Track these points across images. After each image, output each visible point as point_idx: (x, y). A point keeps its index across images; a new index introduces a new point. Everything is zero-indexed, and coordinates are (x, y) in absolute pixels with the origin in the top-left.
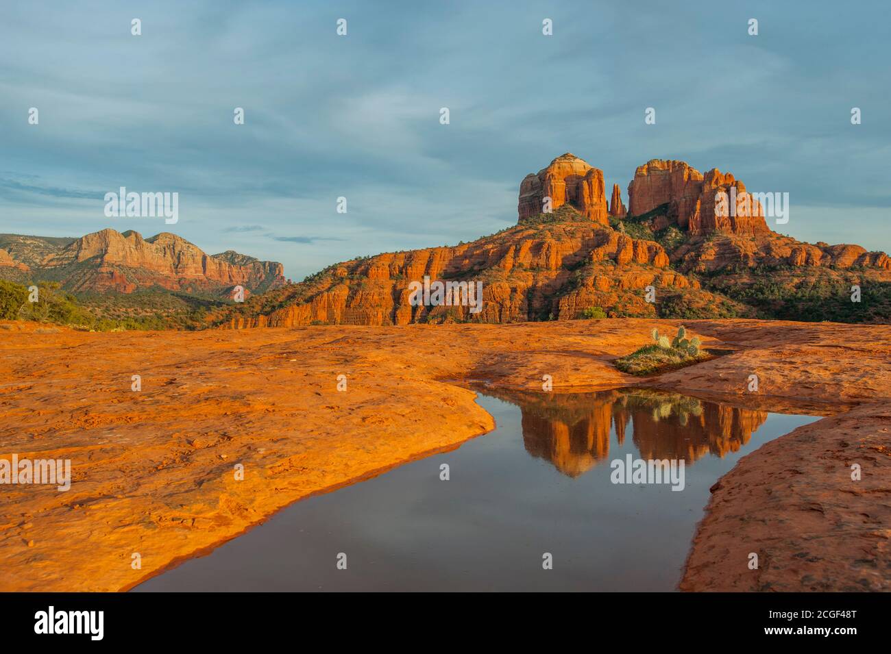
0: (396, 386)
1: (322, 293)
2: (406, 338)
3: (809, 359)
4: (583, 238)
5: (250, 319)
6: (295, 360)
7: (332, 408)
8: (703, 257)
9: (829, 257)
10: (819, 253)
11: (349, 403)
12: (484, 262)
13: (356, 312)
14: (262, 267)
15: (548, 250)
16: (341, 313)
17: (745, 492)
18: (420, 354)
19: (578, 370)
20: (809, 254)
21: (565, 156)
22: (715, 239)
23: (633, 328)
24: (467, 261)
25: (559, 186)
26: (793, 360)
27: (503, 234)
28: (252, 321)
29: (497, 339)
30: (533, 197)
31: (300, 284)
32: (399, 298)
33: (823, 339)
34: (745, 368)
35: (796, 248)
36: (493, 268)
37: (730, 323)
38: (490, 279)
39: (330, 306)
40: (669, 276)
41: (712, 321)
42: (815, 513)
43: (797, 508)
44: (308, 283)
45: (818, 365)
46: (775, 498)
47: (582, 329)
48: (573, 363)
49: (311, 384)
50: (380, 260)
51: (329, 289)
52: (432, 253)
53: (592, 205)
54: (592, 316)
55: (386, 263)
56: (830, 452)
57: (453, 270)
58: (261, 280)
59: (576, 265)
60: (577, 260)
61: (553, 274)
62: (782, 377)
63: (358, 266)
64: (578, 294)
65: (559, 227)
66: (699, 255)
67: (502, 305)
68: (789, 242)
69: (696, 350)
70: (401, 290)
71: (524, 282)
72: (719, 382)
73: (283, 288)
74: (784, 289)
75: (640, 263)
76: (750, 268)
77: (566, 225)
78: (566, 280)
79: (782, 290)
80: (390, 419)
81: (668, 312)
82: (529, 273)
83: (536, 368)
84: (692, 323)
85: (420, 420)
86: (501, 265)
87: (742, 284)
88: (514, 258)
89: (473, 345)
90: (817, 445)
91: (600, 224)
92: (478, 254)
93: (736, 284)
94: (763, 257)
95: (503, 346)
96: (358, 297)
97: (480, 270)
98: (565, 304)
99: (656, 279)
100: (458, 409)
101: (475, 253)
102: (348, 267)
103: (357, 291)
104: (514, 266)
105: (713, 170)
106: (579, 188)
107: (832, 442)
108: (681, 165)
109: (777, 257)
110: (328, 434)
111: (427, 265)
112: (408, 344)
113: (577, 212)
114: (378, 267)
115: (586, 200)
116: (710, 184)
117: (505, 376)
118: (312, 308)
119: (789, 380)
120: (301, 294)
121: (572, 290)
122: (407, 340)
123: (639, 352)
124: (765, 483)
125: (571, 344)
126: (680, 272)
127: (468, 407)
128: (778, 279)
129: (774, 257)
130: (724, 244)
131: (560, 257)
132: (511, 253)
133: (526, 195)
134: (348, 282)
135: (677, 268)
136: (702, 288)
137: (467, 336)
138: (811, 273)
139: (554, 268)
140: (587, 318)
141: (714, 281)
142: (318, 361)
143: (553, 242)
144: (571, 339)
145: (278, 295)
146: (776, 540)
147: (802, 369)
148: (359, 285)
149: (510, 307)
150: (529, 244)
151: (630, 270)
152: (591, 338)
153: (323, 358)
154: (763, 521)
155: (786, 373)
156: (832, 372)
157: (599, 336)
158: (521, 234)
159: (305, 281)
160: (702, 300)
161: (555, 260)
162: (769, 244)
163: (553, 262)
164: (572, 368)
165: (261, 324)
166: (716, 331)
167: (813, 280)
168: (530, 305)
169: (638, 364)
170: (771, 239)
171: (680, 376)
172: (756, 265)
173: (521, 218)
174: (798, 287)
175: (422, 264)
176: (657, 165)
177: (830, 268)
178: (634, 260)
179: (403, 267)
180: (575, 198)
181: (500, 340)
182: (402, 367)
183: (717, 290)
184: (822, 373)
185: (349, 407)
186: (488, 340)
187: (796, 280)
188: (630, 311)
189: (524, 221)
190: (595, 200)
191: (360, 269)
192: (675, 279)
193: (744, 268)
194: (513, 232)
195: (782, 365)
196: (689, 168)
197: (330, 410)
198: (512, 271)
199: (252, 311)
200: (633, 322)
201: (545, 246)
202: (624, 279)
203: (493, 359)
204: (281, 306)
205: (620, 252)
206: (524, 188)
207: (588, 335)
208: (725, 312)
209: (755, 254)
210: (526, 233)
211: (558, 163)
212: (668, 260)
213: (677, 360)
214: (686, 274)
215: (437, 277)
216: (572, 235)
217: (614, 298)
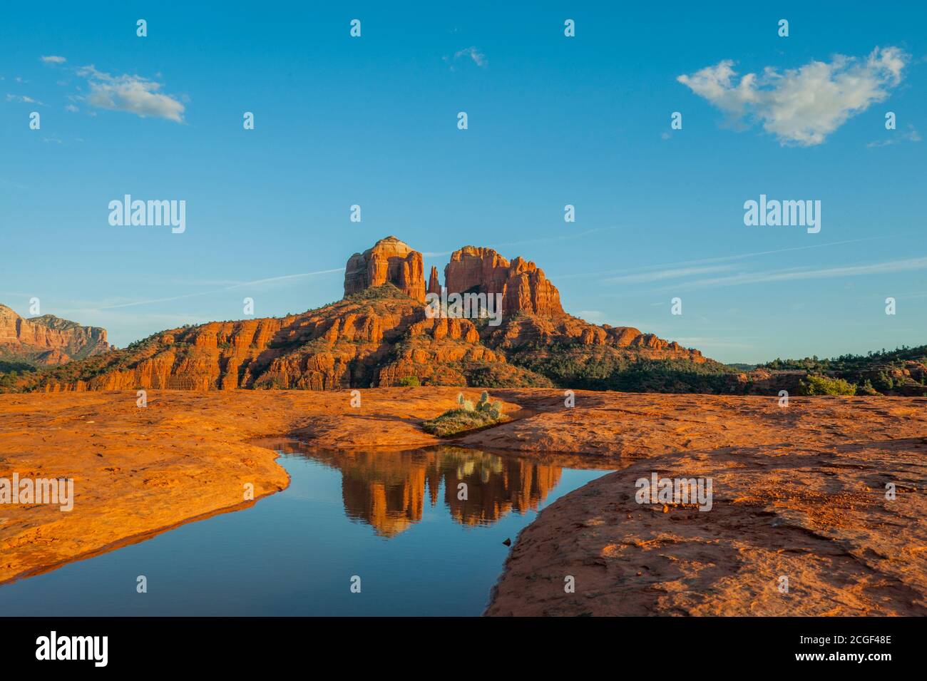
0: (194, 447)
1: (147, 359)
2: (220, 401)
3: (596, 421)
4: (403, 314)
5: (67, 385)
6: (93, 422)
7: (112, 470)
8: (509, 334)
9: (612, 338)
10: (603, 334)
11: (134, 464)
12: (310, 333)
13: (181, 376)
14: (83, 332)
15: (370, 324)
16: (167, 380)
17: (533, 548)
18: (232, 417)
19: (387, 432)
20: (596, 335)
21: (389, 238)
22: (518, 318)
23: (443, 395)
24: (294, 332)
25: (382, 266)
26: (582, 422)
27: (330, 308)
28: (69, 386)
29: (313, 403)
30: (359, 275)
31: (123, 350)
32: (226, 366)
33: (607, 405)
34: (540, 429)
35: (586, 329)
36: (319, 339)
37: (529, 391)
38: (315, 349)
39: (154, 372)
40: (479, 350)
41: (514, 389)
42: (600, 568)
43: (581, 563)
44: (132, 349)
45: (602, 426)
46: (561, 553)
47: (395, 395)
48: (382, 426)
49: (94, 445)
50: (208, 328)
51: (154, 356)
52: (260, 324)
53: (412, 284)
54: (407, 385)
55: (214, 332)
56: (613, 505)
57: (280, 340)
58: (82, 345)
59: (396, 338)
60: (398, 334)
61: (375, 347)
62: (572, 437)
63: (185, 334)
64: (397, 366)
65: (381, 303)
66: (505, 333)
67: (325, 375)
68: (580, 323)
69: (497, 413)
70: (228, 358)
71: (348, 354)
72: (517, 442)
73: (106, 354)
74: (576, 365)
75: (454, 338)
76: (548, 345)
77: (389, 302)
78: (386, 353)
79: (574, 365)
80: (176, 481)
81: (477, 383)
82: (353, 345)
83: (346, 431)
84: (497, 391)
85: (210, 481)
86: (326, 337)
87: (542, 359)
88: (339, 330)
89: (288, 409)
90: (601, 498)
91: (419, 302)
92: (305, 326)
93: (535, 359)
94: (559, 336)
95: (318, 410)
96: (185, 364)
97: (307, 341)
98: (385, 374)
99: (467, 353)
100: (258, 470)
101: (302, 325)
102: (175, 335)
103: (183, 358)
104: (338, 338)
105: (518, 258)
106: (400, 269)
107: (614, 495)
108: (491, 252)
109: (571, 336)
110: (97, 498)
111: (255, 334)
112: (221, 407)
113: (398, 290)
114: (205, 335)
115: (406, 279)
116: (515, 270)
117: (315, 438)
118: (135, 374)
119: (578, 440)
120: (124, 360)
121: (392, 362)
122: (221, 403)
123: (445, 415)
124: (552, 538)
125: (383, 408)
126: (488, 347)
127: (268, 468)
128: (571, 355)
129: (568, 336)
130: (526, 324)
131: (381, 331)
132: (336, 326)
133: (353, 272)
134: (174, 349)
135: (486, 344)
136: (508, 363)
137: (282, 400)
138: (597, 351)
139: (376, 341)
140: (402, 385)
141: (517, 356)
142: (118, 422)
143: (375, 316)
144: (384, 404)
145: (100, 361)
146: (561, 600)
147: (589, 430)
148: (186, 352)
149: (334, 377)
150: (353, 317)
151: (444, 344)
152: (403, 403)
153: (124, 419)
154: (549, 579)
155: (576, 433)
156: (614, 432)
157: (411, 402)
158: (346, 308)
159: (130, 347)
160: (507, 372)
161: (377, 334)
162: (564, 324)
163: (375, 335)
164: (382, 430)
165: (79, 390)
166: (517, 398)
167: (599, 357)
168: (352, 375)
169: (444, 427)
170: (565, 320)
171: (483, 437)
172: (553, 342)
173: (346, 294)
174: (588, 363)
175: (249, 334)
176: (470, 251)
177: (613, 347)
178: (449, 335)
179: (231, 336)
180: (396, 277)
181: (316, 403)
182: (210, 429)
183: (520, 364)
184: (606, 433)
185: (132, 469)
186: (303, 404)
187: (586, 357)
188: (444, 382)
189: (350, 296)
190: (415, 279)
191: (187, 337)
192: (484, 354)
193: (544, 345)
194: (338, 306)
195: (572, 427)
196: (498, 255)
197: (108, 472)
198: (336, 343)
199: (70, 377)
200: (443, 390)
201: (368, 320)
202: (440, 352)
203: (305, 421)
204: (102, 372)
205: (437, 327)
206: (350, 266)
207: (401, 400)
208: (526, 384)
209: (552, 333)
210: (351, 308)
211: (383, 245)
212: (478, 337)
213: (480, 423)
214: (494, 349)
215: (264, 346)
216: (393, 311)
217: (430, 370)
